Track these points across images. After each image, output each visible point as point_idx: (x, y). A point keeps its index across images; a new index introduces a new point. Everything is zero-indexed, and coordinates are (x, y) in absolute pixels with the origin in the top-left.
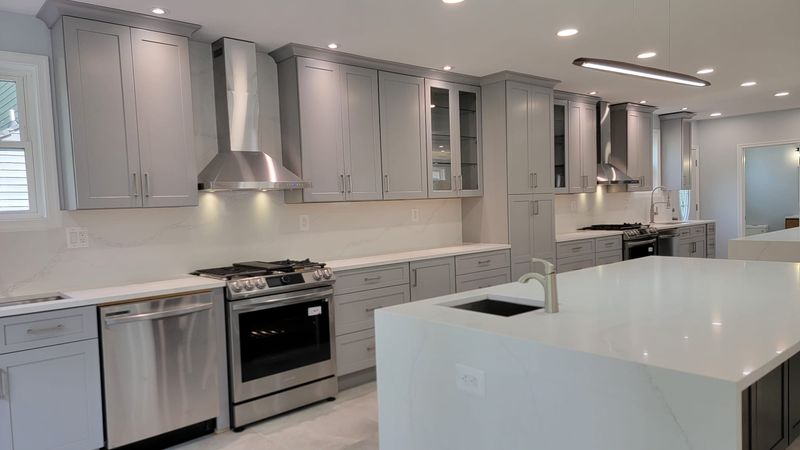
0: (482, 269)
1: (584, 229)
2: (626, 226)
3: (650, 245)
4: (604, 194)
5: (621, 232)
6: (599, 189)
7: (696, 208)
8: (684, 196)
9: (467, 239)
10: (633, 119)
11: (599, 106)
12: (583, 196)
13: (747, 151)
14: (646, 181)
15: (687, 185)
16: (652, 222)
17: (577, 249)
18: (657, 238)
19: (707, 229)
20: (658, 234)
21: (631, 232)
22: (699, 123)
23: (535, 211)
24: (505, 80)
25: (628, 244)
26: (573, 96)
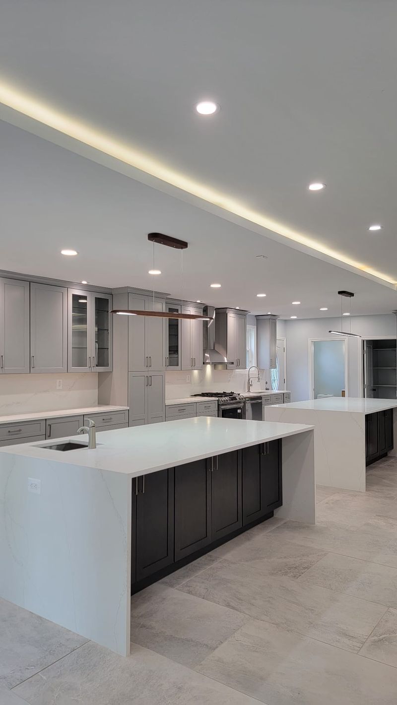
0: (105, 424)
1: (195, 395)
2: (225, 394)
3: (239, 408)
4: (212, 371)
5: (217, 399)
6: (209, 368)
7: (283, 381)
8: (275, 373)
9: (102, 402)
10: (232, 319)
11: (205, 310)
12: (196, 372)
13: (315, 343)
14: (240, 363)
15: (273, 365)
16: (249, 391)
17: (182, 411)
18: (245, 403)
19: (284, 398)
20: (245, 400)
21: (224, 399)
22: (286, 322)
23: (149, 384)
24: (128, 292)
25: (222, 407)
26: (185, 303)
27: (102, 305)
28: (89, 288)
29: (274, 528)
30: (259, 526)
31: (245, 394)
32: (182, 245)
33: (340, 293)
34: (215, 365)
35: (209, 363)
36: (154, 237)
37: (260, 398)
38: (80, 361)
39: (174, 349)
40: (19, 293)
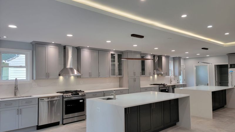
1: (151, 85)
2: (161, 84)
3: (167, 89)
5: (159, 86)
6: (156, 76)
7: (184, 80)
8: (181, 77)
9: (120, 86)
10: (164, 59)
11: (154, 56)
12: (151, 77)
13: (196, 67)
14: (167, 74)
15: (180, 74)
16: (171, 83)
17: (146, 89)
18: (169, 87)
19: (184, 86)
20: (169, 86)
21: (161, 86)
22: (185, 59)
23: (135, 81)
24: (127, 52)
25: (161, 89)
26: (146, 54)
27: (120, 56)
28: (116, 51)
29: (176, 128)
30: (170, 128)
31: (169, 84)
32: (142, 37)
33: (202, 48)
34: (158, 75)
35: (156, 74)
36: (133, 35)
37: (175, 86)
38: (114, 74)
39: (143, 69)
40: (96, 54)
